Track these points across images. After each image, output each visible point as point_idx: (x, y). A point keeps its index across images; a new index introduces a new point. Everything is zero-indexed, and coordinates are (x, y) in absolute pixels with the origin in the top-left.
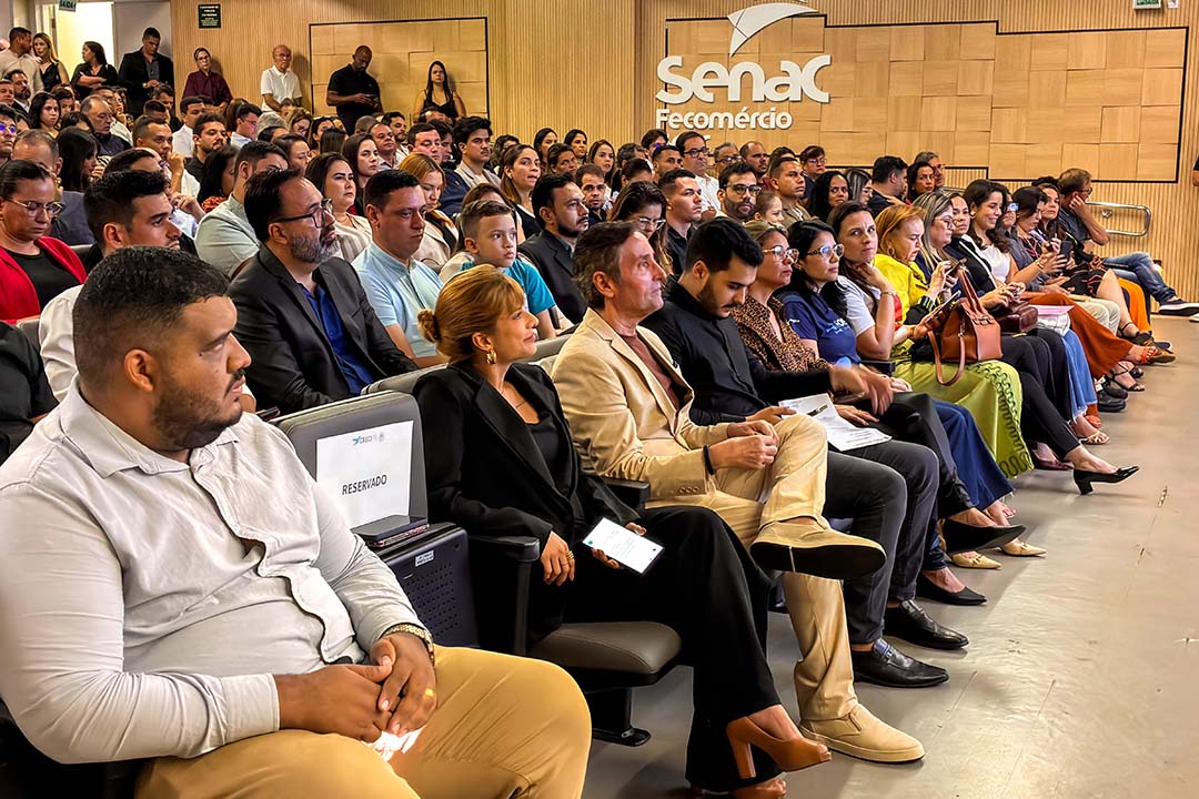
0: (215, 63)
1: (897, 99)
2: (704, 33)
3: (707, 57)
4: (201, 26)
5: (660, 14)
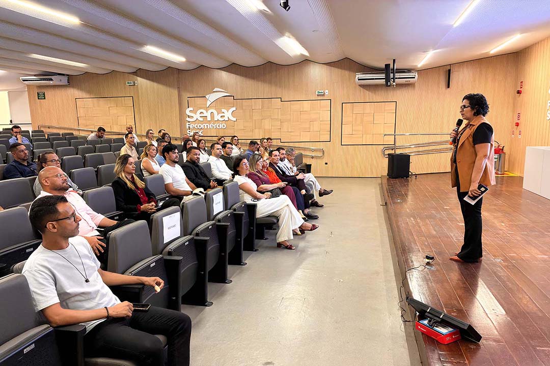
1: (255, 120)
2: (199, 101)
3: (201, 108)
4: (38, 99)
5: (186, 96)
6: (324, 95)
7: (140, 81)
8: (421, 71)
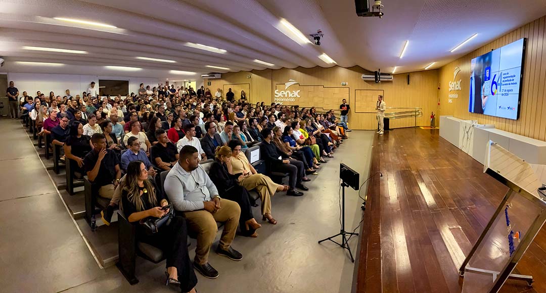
0: (210, 90)
1: (310, 97)
2: (281, 86)
3: (282, 90)
5: (275, 83)
6: (345, 85)
7: (254, 76)
8: (395, 75)
